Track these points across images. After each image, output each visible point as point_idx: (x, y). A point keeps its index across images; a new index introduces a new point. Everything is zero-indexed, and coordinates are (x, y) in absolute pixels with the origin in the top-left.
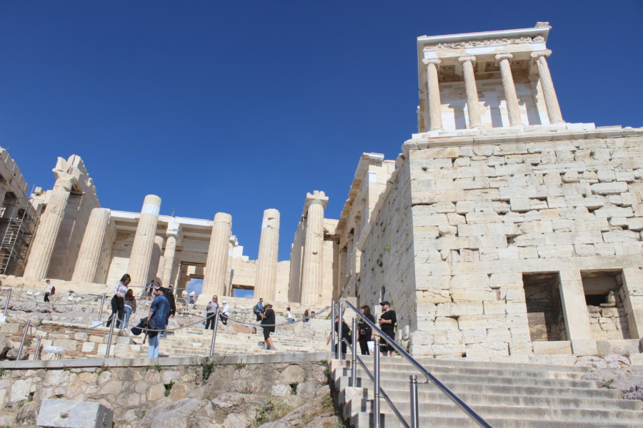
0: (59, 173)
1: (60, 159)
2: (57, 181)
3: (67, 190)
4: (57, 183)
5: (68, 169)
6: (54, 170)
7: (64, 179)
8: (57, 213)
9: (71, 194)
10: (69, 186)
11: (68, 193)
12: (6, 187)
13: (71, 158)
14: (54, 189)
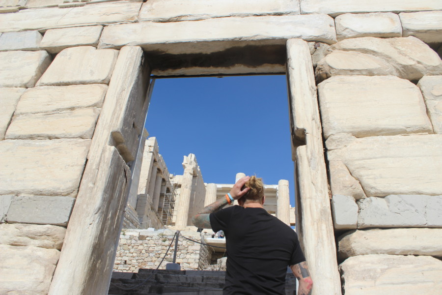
0: (186, 165)
1: (185, 157)
2: (185, 169)
3: (191, 174)
4: (185, 171)
5: (189, 161)
6: (183, 164)
7: (189, 168)
8: (188, 188)
9: (193, 176)
10: (192, 172)
11: (192, 176)
12: (162, 176)
13: (190, 155)
14: (184, 174)
